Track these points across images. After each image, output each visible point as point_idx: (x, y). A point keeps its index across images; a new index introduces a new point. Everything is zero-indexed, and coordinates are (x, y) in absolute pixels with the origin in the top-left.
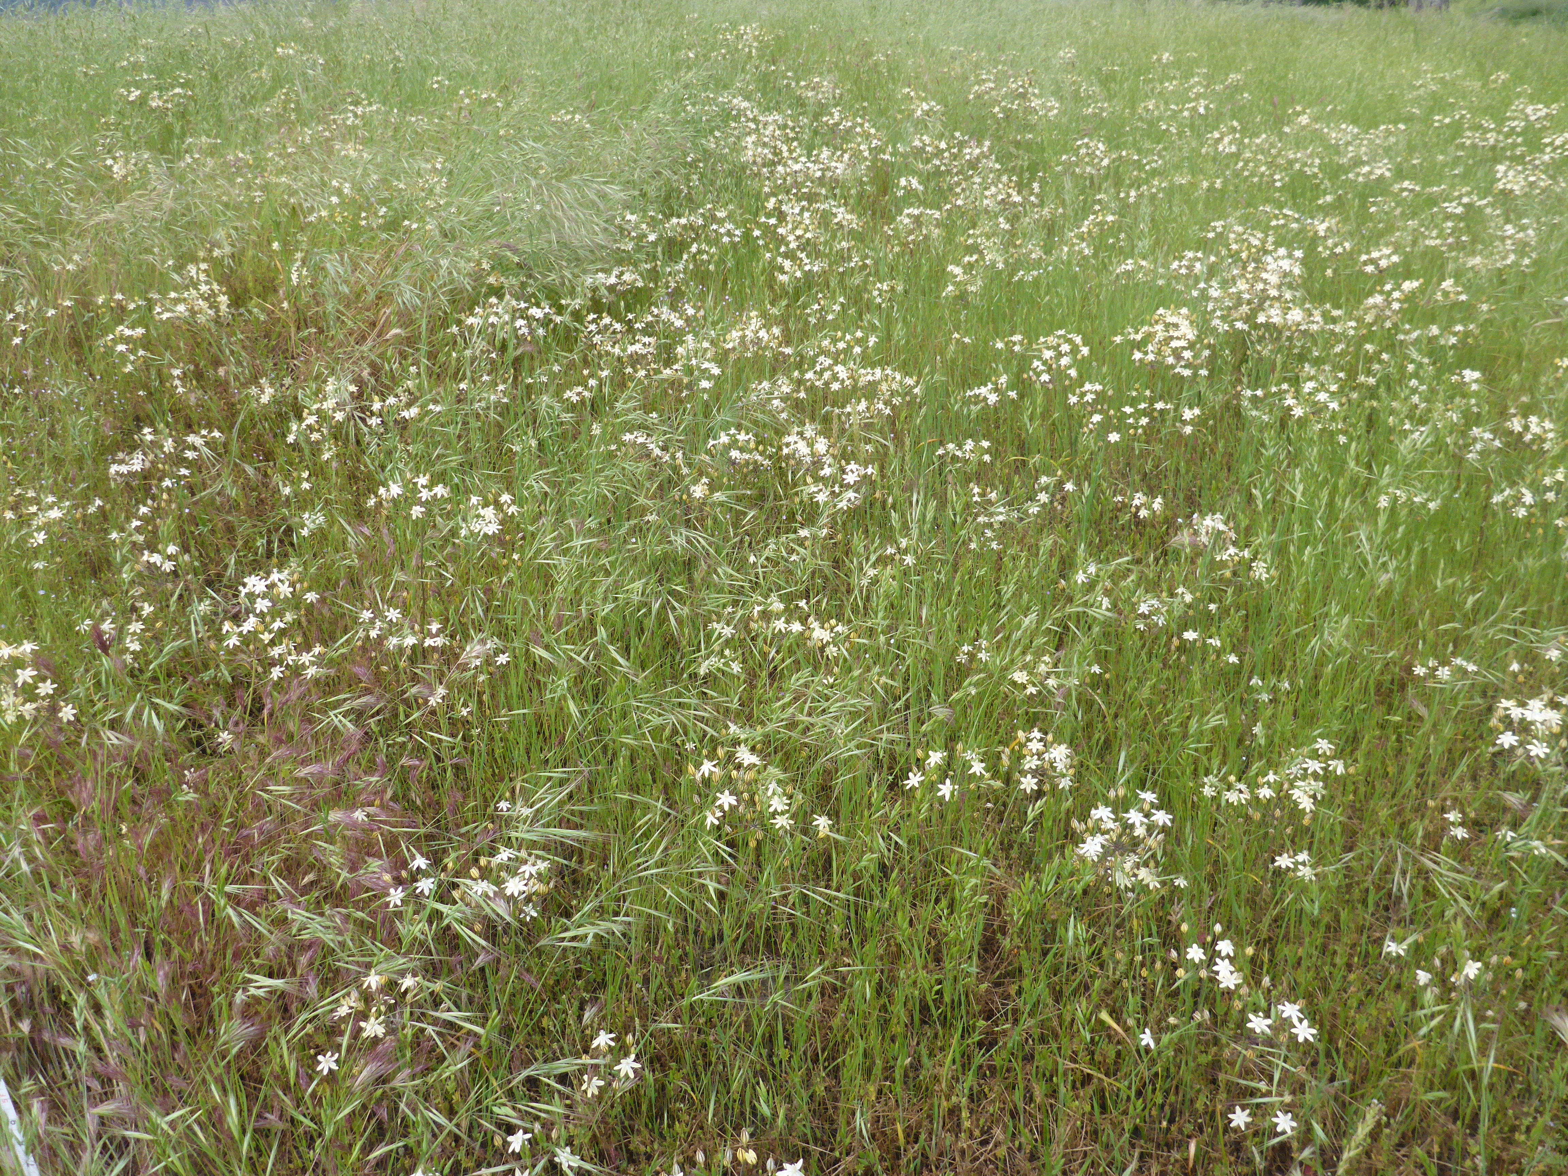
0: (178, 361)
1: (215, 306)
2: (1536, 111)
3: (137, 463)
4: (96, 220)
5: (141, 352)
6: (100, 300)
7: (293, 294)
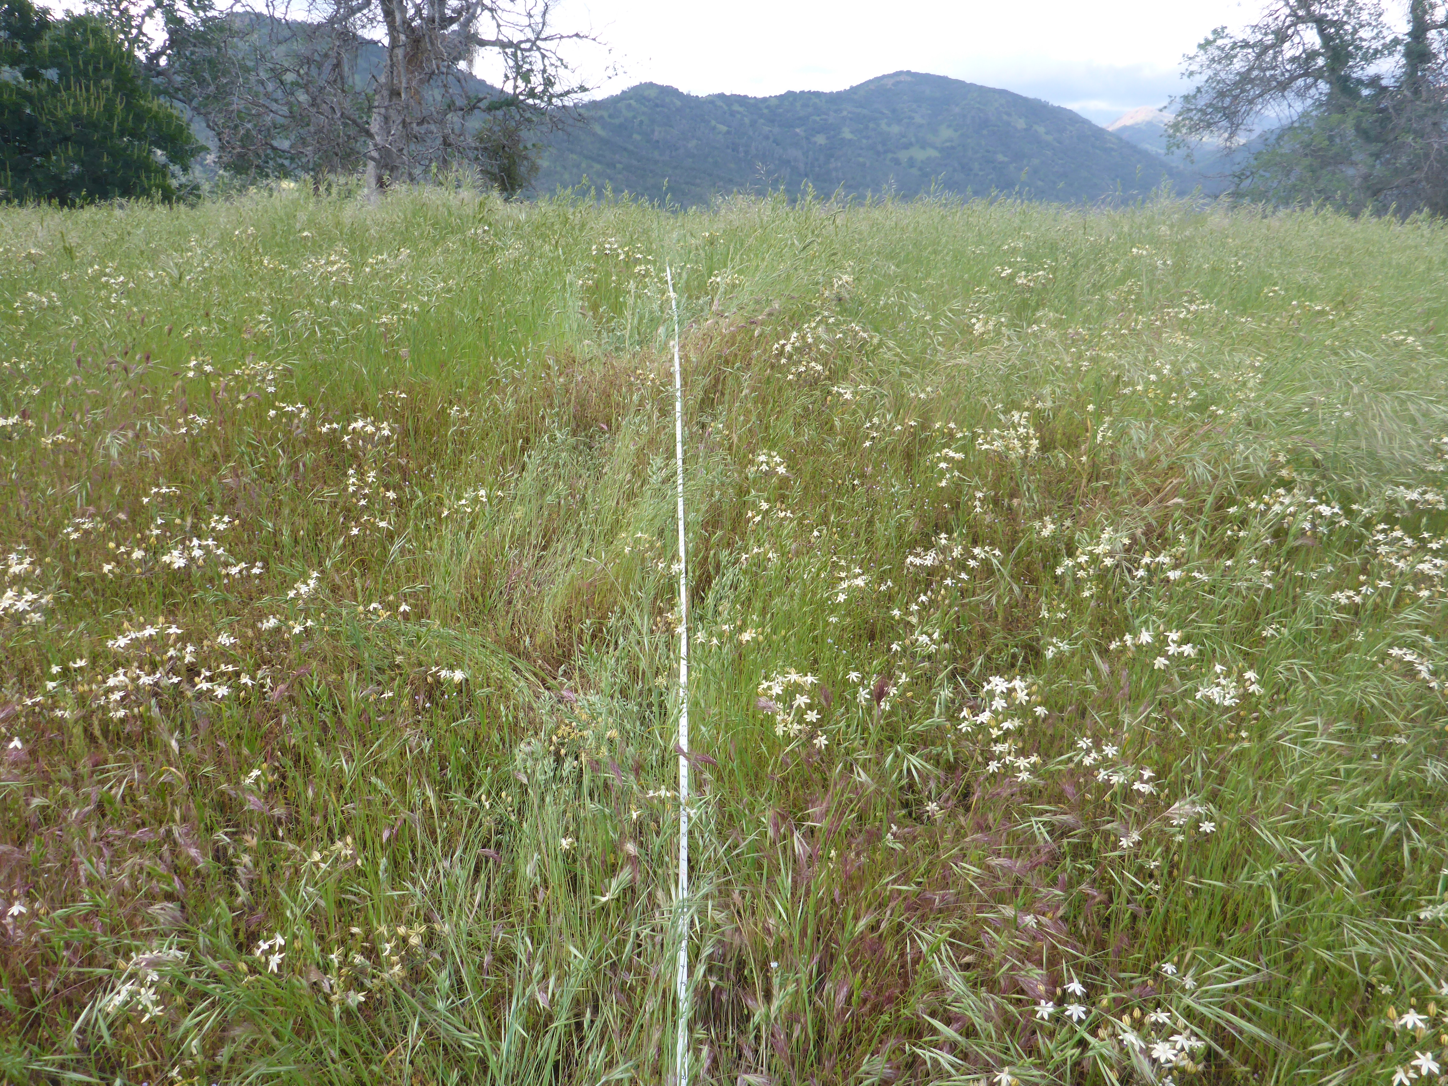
0: (984, 485)
1: (1026, 447)
3: (929, 560)
4: (952, 362)
5: (956, 473)
6: (937, 425)
7: (1094, 452)
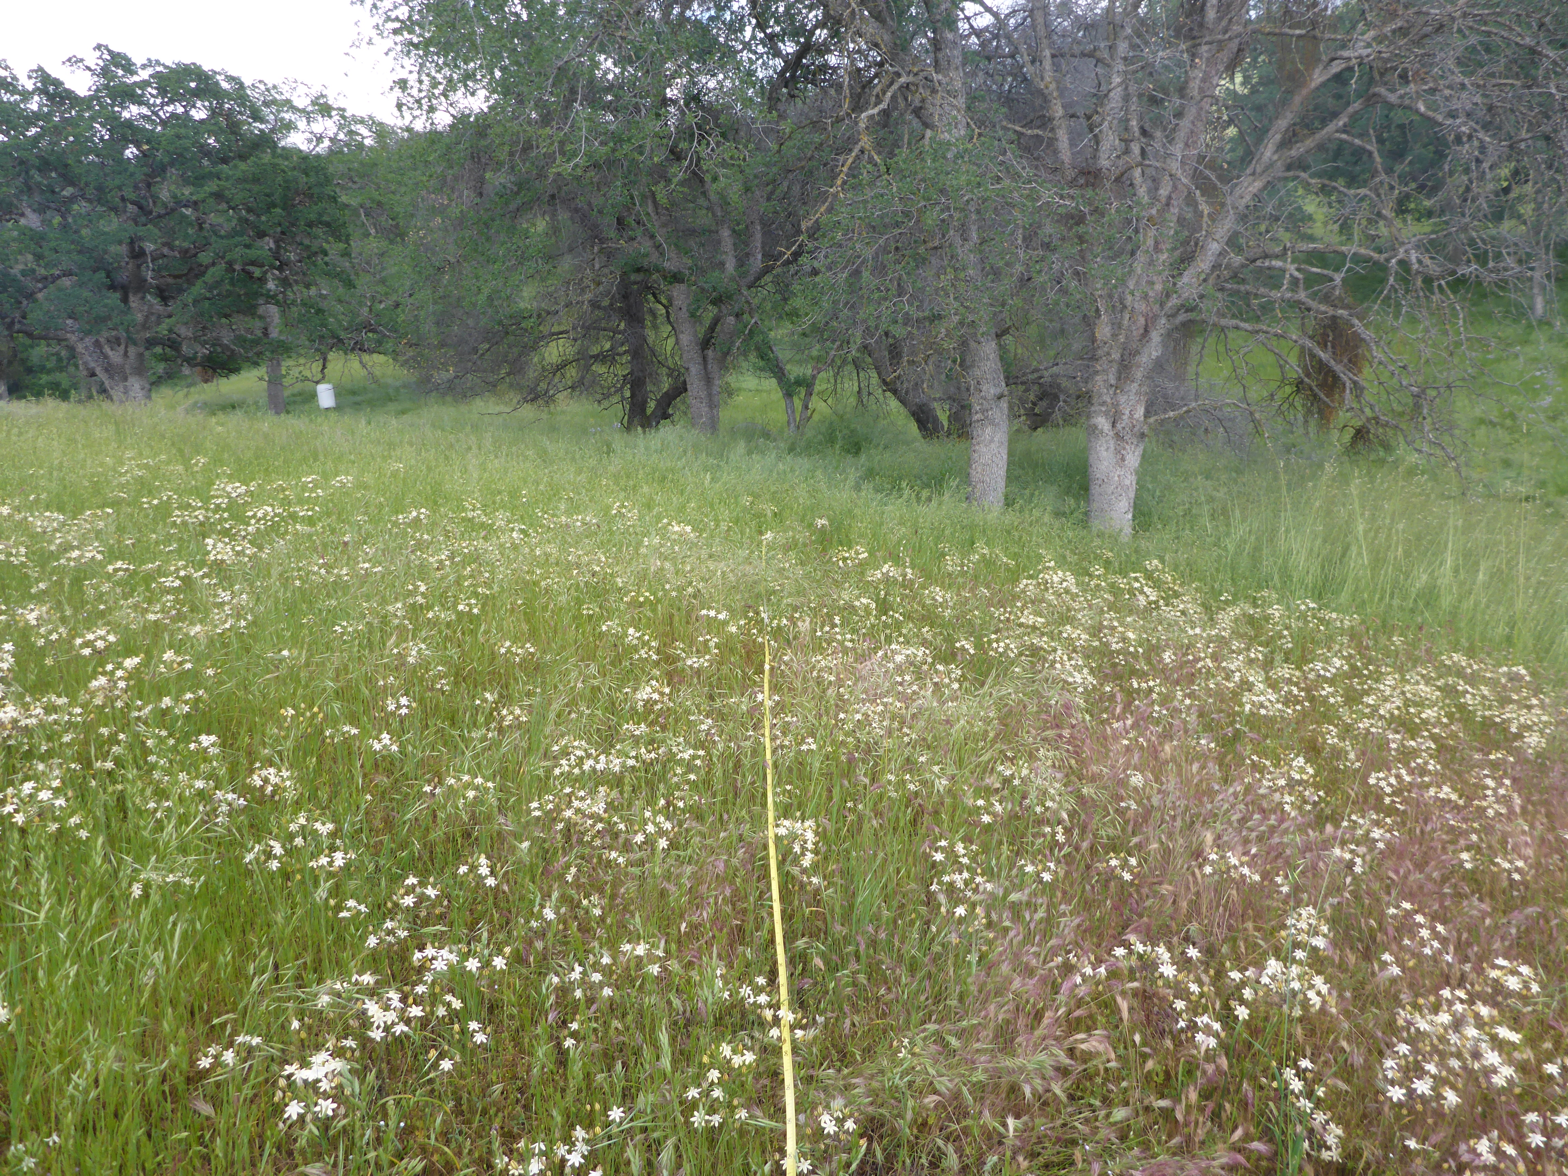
2: (235, 489)
